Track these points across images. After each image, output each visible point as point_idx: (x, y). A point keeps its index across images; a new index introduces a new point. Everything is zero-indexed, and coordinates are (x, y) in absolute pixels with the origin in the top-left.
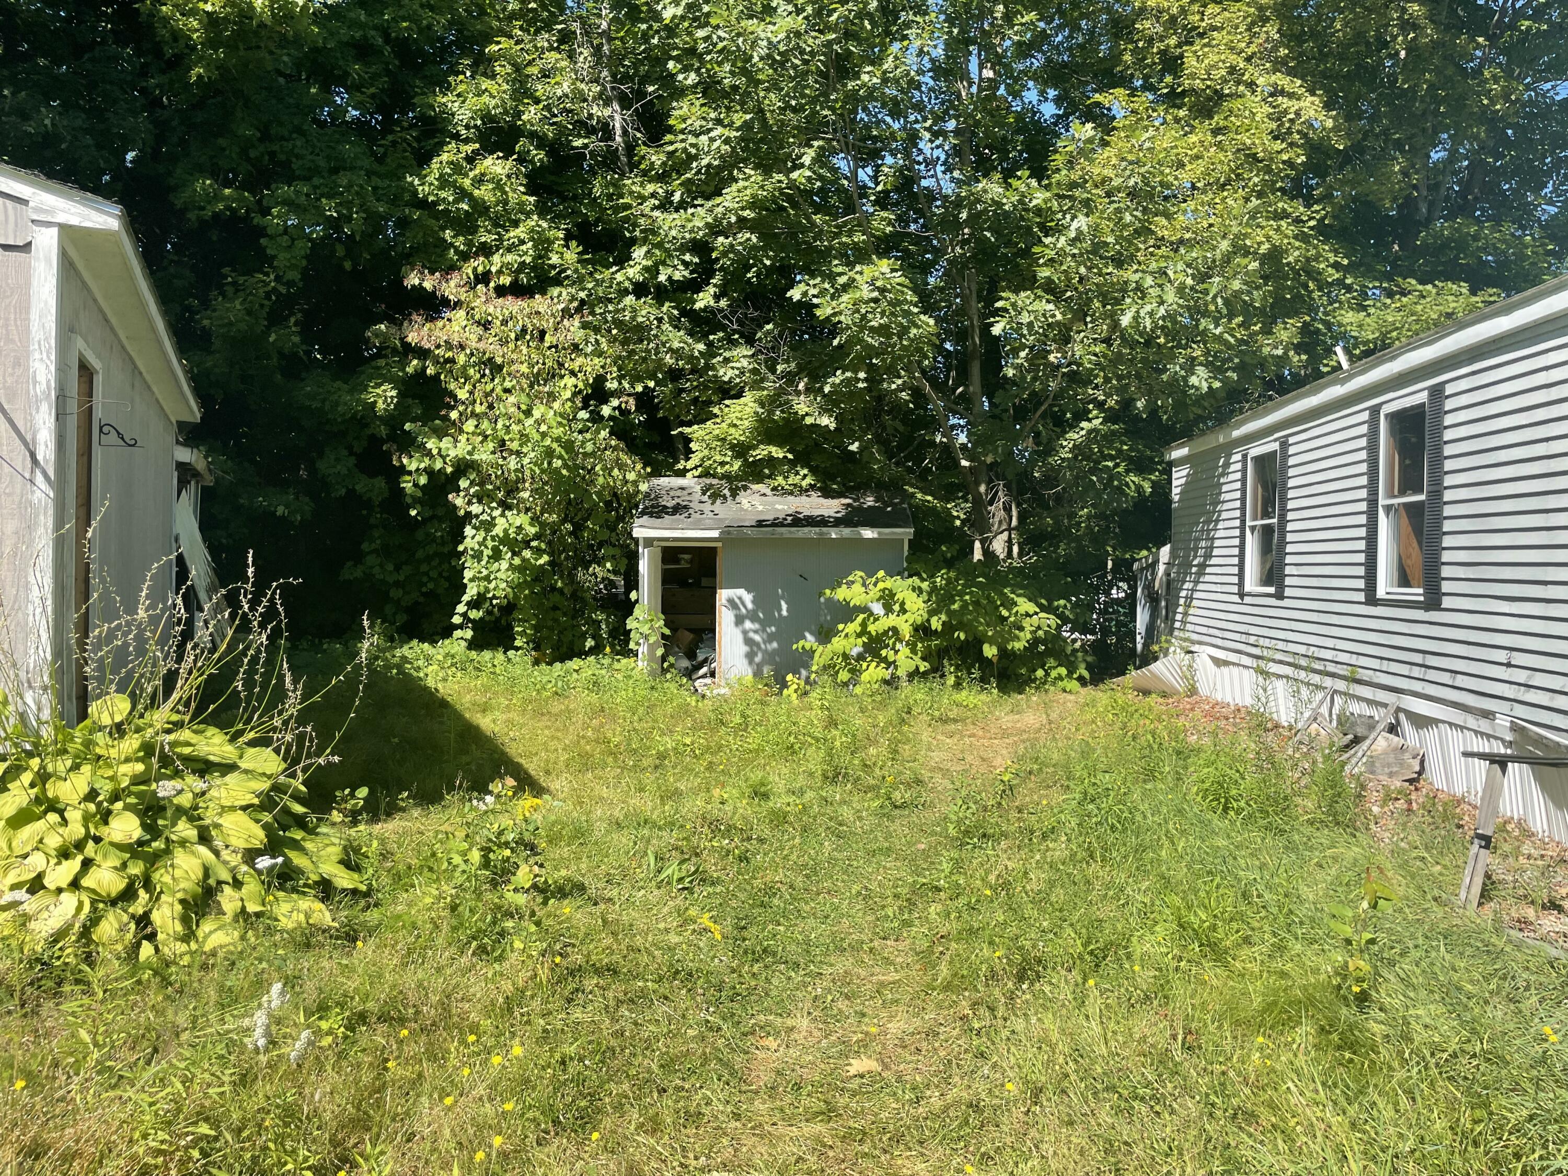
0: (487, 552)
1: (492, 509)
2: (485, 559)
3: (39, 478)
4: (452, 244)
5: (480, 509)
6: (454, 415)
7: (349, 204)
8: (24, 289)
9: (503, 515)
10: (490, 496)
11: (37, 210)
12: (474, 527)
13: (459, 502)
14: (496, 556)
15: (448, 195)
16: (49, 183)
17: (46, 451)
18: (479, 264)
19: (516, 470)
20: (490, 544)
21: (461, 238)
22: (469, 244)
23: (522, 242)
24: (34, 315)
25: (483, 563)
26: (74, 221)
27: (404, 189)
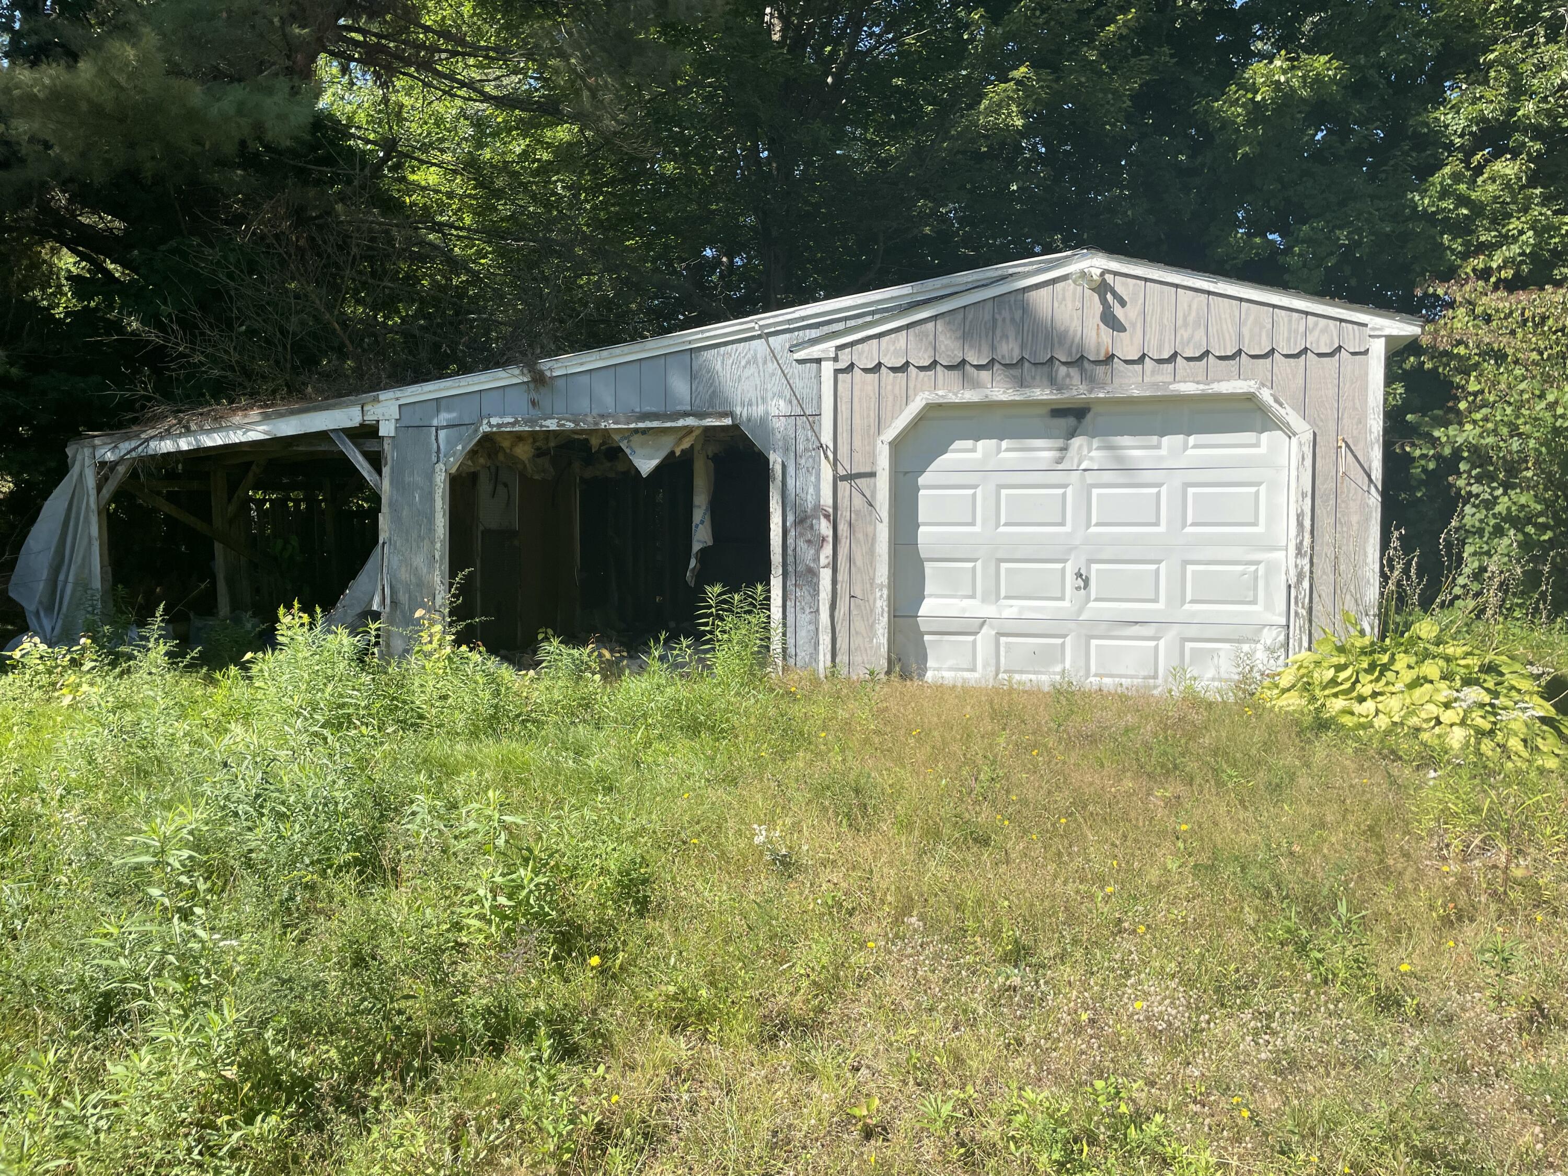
0: (1488, 529)
1: (1493, 489)
2: (1487, 535)
3: (1373, 490)
4: (1449, 248)
5: (1481, 488)
6: (1463, 405)
7: (1359, 231)
8: (1364, 377)
9: (1505, 493)
10: (1492, 477)
11: (1373, 329)
12: (1474, 506)
13: (1461, 483)
14: (1499, 532)
15: (1448, 204)
16: (1381, 312)
17: (1377, 474)
18: (1479, 262)
19: (1518, 452)
20: (1492, 522)
21: (1459, 240)
22: (1466, 244)
23: (1521, 233)
24: (1370, 393)
25: (1485, 539)
26: (1395, 332)
27: (1405, 207)
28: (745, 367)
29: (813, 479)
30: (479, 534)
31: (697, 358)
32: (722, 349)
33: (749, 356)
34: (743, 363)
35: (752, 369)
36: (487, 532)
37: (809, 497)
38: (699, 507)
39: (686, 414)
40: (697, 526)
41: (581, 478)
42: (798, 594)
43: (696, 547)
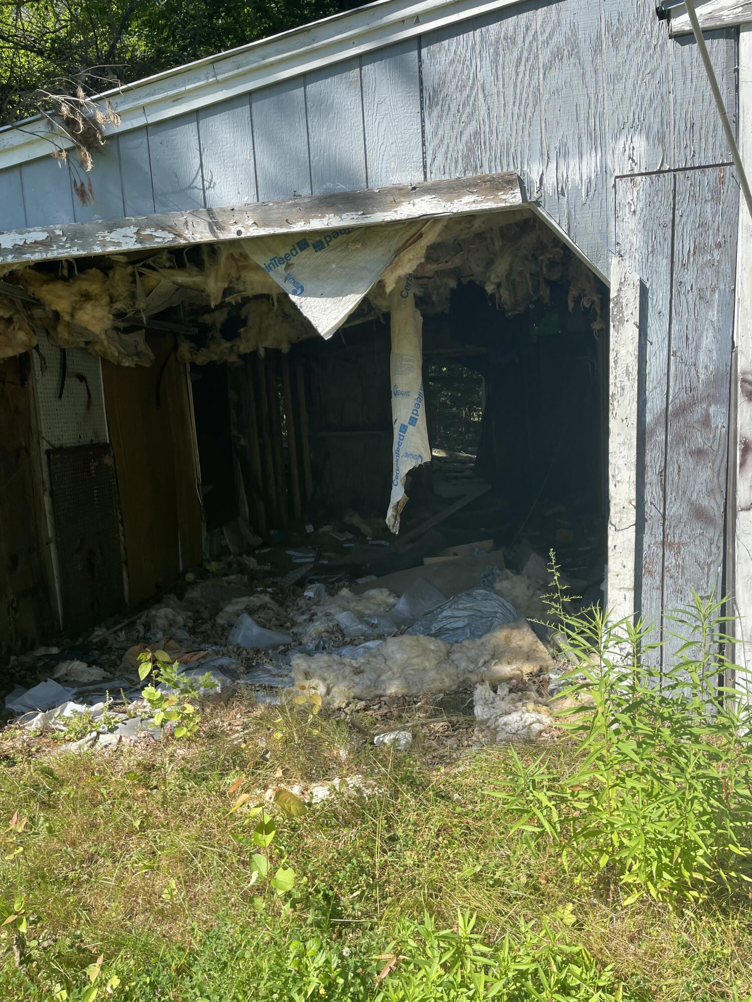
28: (548, 68)
29: (713, 314)
30: (44, 457)
31: (432, 55)
32: (493, 28)
33: (558, 38)
34: (544, 57)
35: (565, 71)
36: (56, 453)
37: (702, 358)
38: (407, 394)
39: (415, 191)
40: (404, 428)
41: (193, 364)
42: (671, 561)
43: (403, 466)
